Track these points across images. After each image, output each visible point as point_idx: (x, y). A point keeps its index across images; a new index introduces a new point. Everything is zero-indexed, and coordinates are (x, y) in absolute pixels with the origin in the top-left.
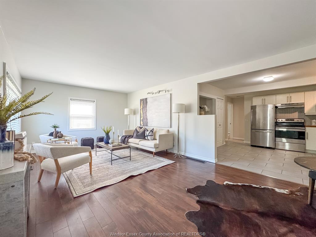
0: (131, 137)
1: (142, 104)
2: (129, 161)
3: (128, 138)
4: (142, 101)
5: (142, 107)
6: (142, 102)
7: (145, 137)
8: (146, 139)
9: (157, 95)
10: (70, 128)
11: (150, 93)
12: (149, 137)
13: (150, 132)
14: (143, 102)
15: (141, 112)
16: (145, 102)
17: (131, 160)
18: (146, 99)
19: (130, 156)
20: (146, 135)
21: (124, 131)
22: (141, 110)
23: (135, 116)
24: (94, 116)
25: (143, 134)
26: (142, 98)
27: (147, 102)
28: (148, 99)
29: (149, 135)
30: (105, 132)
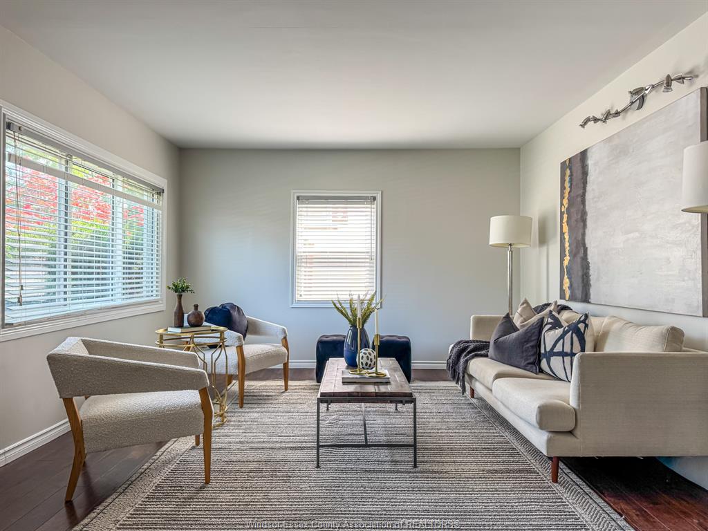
1: (567, 185)
4: (568, 172)
5: (565, 202)
6: (567, 179)
7: (539, 357)
8: (541, 371)
9: (634, 117)
10: (298, 297)
11: (596, 120)
12: (556, 362)
13: (565, 333)
14: (571, 176)
15: (566, 229)
16: (577, 166)
18: (584, 154)
19: (414, 446)
20: (542, 351)
21: (472, 317)
22: (565, 216)
23: (544, 248)
24: (374, 254)
26: (566, 157)
27: (585, 173)
28: (589, 154)
29: (558, 348)
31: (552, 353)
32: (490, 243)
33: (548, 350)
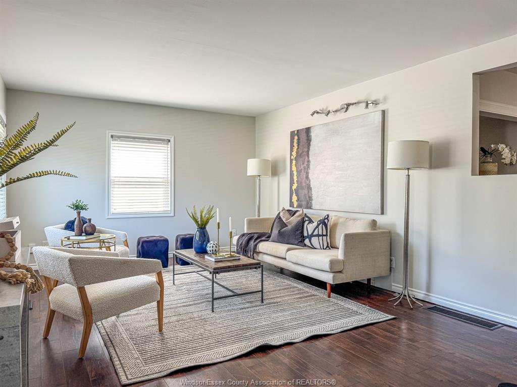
0: (263, 237)
1: (295, 144)
2: (259, 303)
3: (256, 239)
4: (296, 137)
5: (294, 154)
6: (296, 141)
7: (303, 238)
8: (305, 245)
9: (341, 116)
10: (112, 211)
11: (318, 113)
12: (315, 240)
13: (318, 225)
14: (299, 140)
15: (294, 168)
16: (303, 136)
17: (265, 302)
18: (308, 130)
19: (262, 291)
20: (305, 234)
21: (246, 219)
22: (294, 162)
23: (276, 179)
24: (169, 179)
25: (297, 230)
26: (295, 129)
27: (309, 140)
28: (312, 130)
29: (316, 233)
30: (197, 222)
31: (312, 235)
32: (248, 175)
33: (310, 234)
